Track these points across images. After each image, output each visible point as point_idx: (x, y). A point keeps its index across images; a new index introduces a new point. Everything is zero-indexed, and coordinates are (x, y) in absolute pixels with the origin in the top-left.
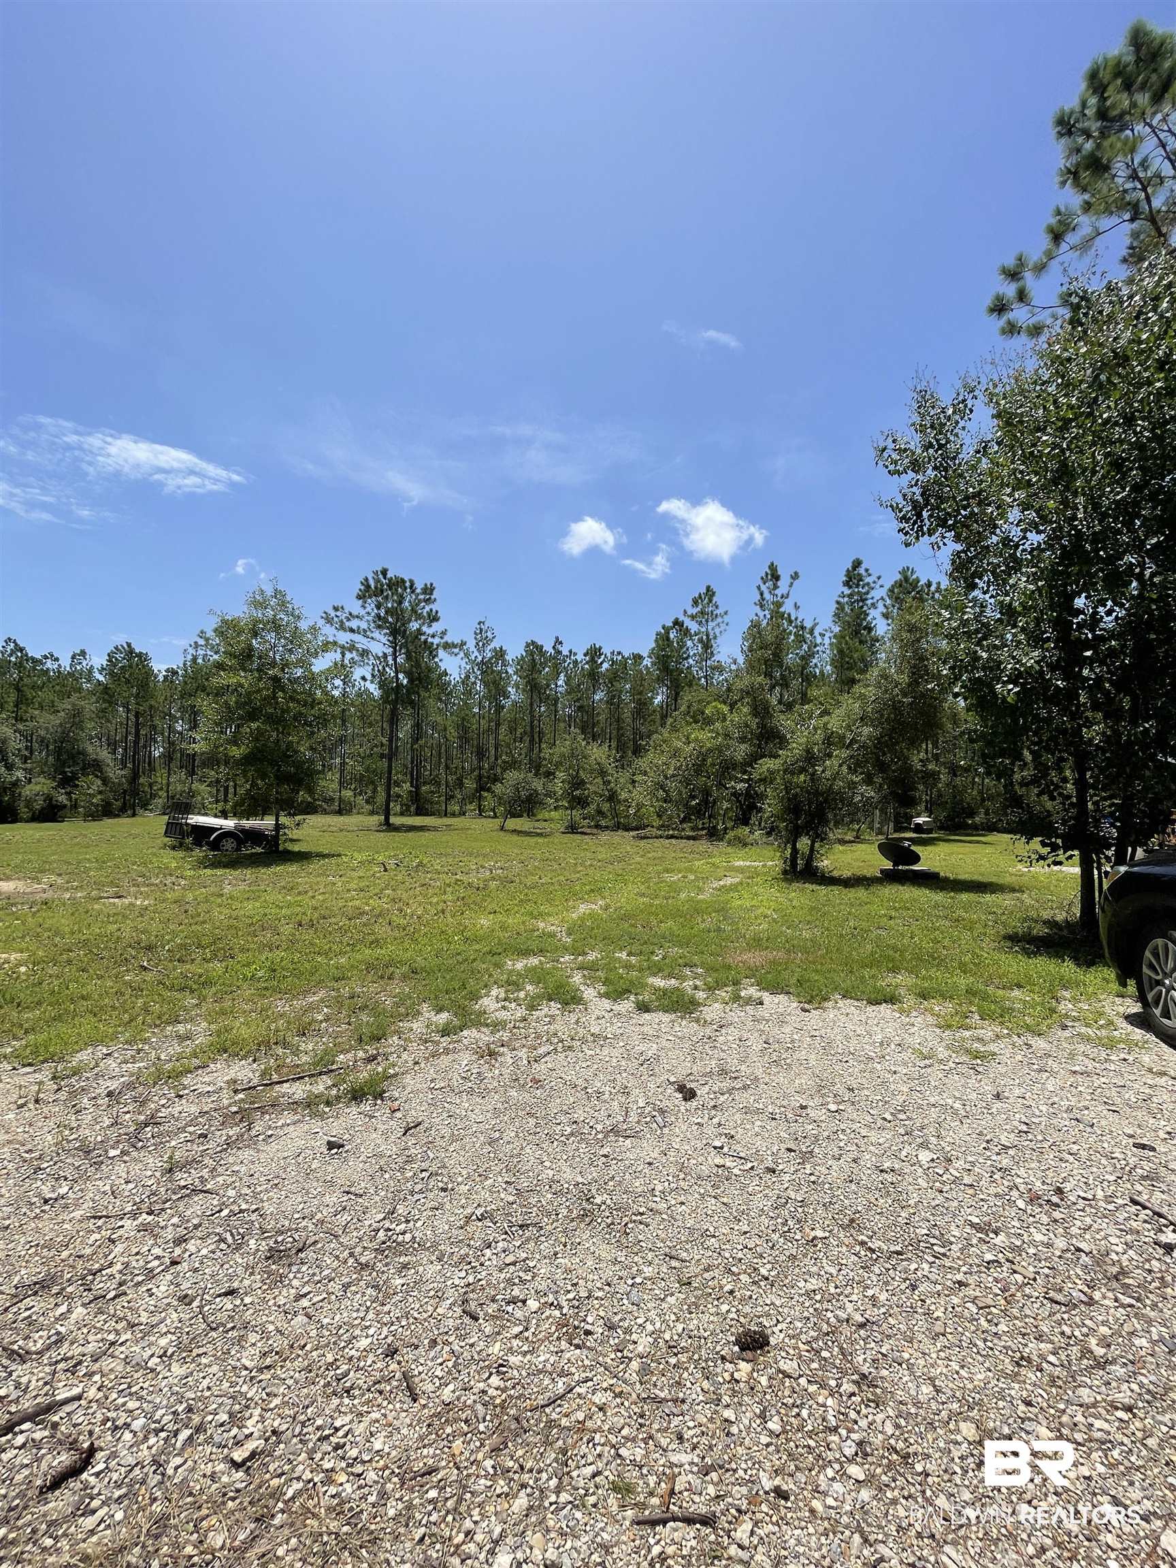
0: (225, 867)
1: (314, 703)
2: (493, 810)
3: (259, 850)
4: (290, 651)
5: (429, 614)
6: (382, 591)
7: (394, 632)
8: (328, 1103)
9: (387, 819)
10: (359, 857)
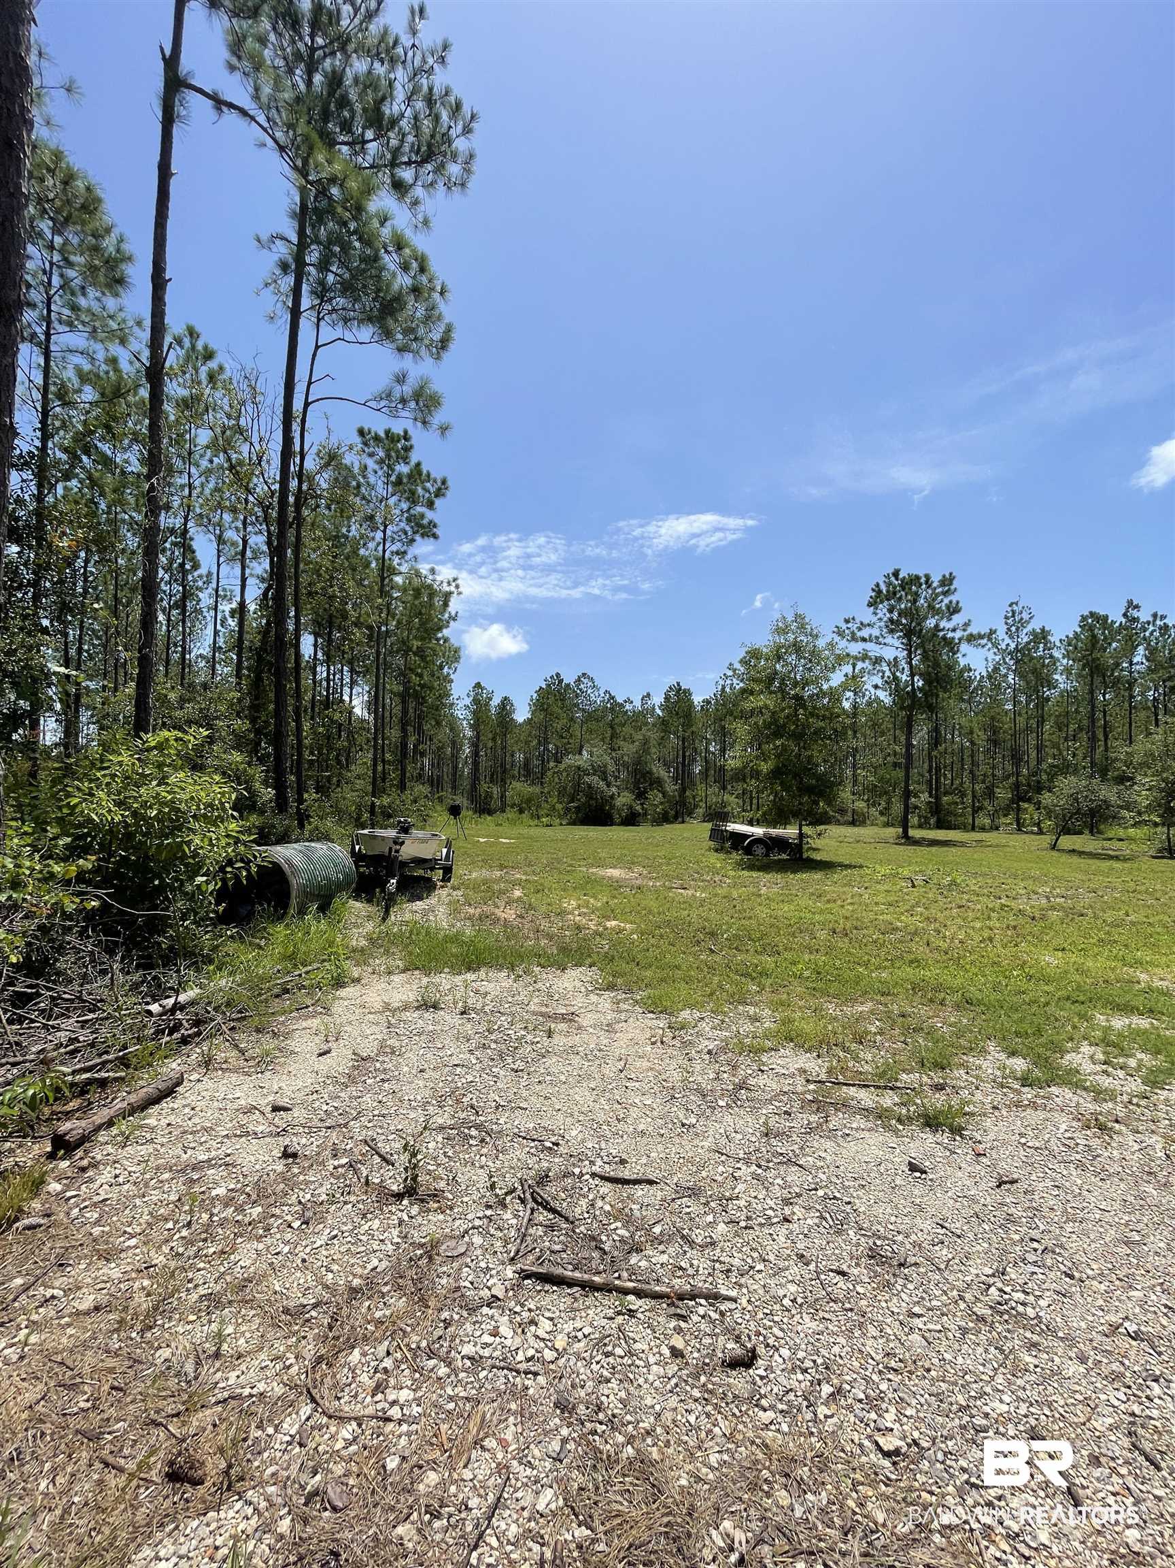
0: (759, 870)
1: (833, 717)
2: (1038, 825)
3: (784, 856)
4: (810, 670)
5: (948, 607)
6: (895, 593)
7: (909, 633)
8: (899, 1120)
9: (905, 832)
10: (884, 870)
